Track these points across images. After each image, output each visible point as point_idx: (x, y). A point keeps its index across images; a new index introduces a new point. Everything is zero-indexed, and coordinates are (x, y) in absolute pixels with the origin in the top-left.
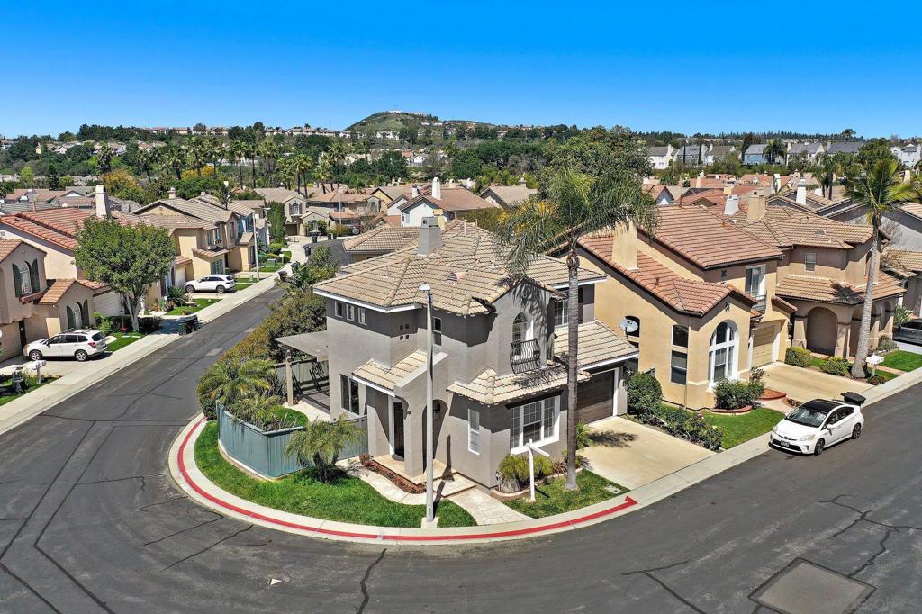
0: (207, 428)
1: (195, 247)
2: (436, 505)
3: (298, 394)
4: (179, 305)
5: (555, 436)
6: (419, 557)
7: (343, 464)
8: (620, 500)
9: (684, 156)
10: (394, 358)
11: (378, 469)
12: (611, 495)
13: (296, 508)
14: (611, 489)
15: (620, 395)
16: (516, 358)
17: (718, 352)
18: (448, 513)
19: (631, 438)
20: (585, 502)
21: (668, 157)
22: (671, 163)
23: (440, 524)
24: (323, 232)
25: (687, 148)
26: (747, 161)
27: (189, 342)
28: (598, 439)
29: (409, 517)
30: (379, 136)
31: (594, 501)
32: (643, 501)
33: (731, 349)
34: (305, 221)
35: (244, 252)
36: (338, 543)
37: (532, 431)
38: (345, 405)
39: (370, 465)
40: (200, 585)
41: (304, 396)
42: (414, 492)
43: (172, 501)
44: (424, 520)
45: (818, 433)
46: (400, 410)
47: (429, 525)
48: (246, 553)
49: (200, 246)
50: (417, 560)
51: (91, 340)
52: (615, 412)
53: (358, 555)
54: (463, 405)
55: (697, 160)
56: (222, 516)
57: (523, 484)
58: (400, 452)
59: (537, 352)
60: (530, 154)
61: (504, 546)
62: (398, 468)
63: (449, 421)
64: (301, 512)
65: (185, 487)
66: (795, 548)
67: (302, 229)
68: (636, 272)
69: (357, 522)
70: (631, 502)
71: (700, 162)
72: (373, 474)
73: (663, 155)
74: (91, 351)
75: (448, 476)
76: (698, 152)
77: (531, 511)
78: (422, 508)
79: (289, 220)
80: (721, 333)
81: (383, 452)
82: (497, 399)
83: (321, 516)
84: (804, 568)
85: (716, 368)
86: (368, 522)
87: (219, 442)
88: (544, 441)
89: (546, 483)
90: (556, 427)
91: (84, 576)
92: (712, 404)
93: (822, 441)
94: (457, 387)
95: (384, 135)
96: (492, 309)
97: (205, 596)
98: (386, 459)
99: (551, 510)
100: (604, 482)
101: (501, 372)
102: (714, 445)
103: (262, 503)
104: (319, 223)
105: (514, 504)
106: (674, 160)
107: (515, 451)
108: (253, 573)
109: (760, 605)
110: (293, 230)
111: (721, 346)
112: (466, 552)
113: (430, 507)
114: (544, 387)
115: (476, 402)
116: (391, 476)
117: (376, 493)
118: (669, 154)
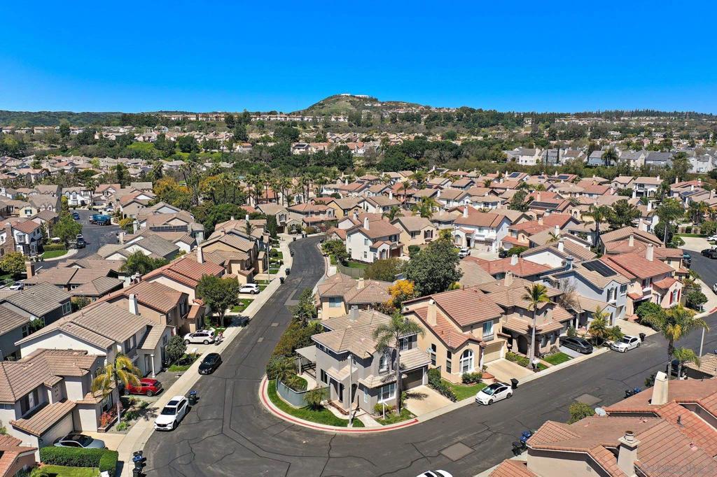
0: (270, 384)
1: (239, 269)
2: (352, 420)
3: (303, 371)
4: (235, 305)
5: (393, 397)
6: (346, 437)
7: (322, 403)
8: (413, 420)
9: (547, 156)
10: (340, 368)
11: (334, 405)
12: (411, 418)
13: (307, 419)
14: (411, 416)
15: (425, 377)
16: (381, 370)
17: (464, 361)
18: (357, 422)
19: (426, 396)
20: (401, 421)
21: (536, 157)
22: (537, 161)
23: (353, 426)
24: (299, 232)
25: (549, 150)
26: (591, 162)
27: (247, 332)
28: (413, 396)
29: (343, 423)
30: (333, 119)
31: (404, 420)
32: (421, 420)
33: (471, 359)
34: (289, 225)
35: (260, 263)
36: (321, 431)
37: (386, 396)
38: (322, 380)
39: (331, 404)
40: (283, 442)
41: (305, 370)
42: (346, 415)
43: (266, 414)
44: (348, 425)
45: (490, 397)
46: (342, 387)
47: (350, 426)
48: (294, 433)
49: (242, 268)
50: (346, 438)
51: (210, 336)
52: (423, 383)
53: (328, 435)
54: (362, 387)
55: (556, 159)
56: (284, 421)
57: (381, 414)
58: (341, 399)
59: (388, 368)
60: (440, 149)
61: (372, 434)
62: (340, 405)
63: (358, 391)
64: (309, 420)
65: (269, 409)
66: (460, 438)
67: (286, 230)
68: (436, 326)
69: (327, 424)
70: (417, 421)
71: (558, 161)
72: (332, 407)
73: (532, 155)
74: (210, 340)
75: (358, 409)
76: (556, 155)
77: (383, 423)
78: (348, 420)
79: (279, 224)
80: (466, 354)
81: (335, 399)
82: (373, 387)
83: (316, 422)
84: (460, 444)
85: (464, 367)
86: (331, 425)
87: (277, 392)
88: (390, 398)
89: (390, 413)
90: (395, 393)
91: (249, 438)
92: (460, 381)
93: (491, 400)
94: (361, 381)
95: (337, 119)
96: (372, 356)
97: (286, 445)
98: (336, 402)
99: (389, 423)
100: (410, 413)
101: (375, 375)
102: (454, 399)
103: (296, 416)
104: (297, 226)
105: (378, 420)
106: (540, 159)
107: (380, 402)
108: (297, 439)
109: (441, 454)
110: (281, 230)
111: (466, 358)
112: (360, 435)
113: (350, 421)
114: (391, 381)
115: (367, 387)
116: (338, 408)
117: (333, 415)
118: (537, 154)
